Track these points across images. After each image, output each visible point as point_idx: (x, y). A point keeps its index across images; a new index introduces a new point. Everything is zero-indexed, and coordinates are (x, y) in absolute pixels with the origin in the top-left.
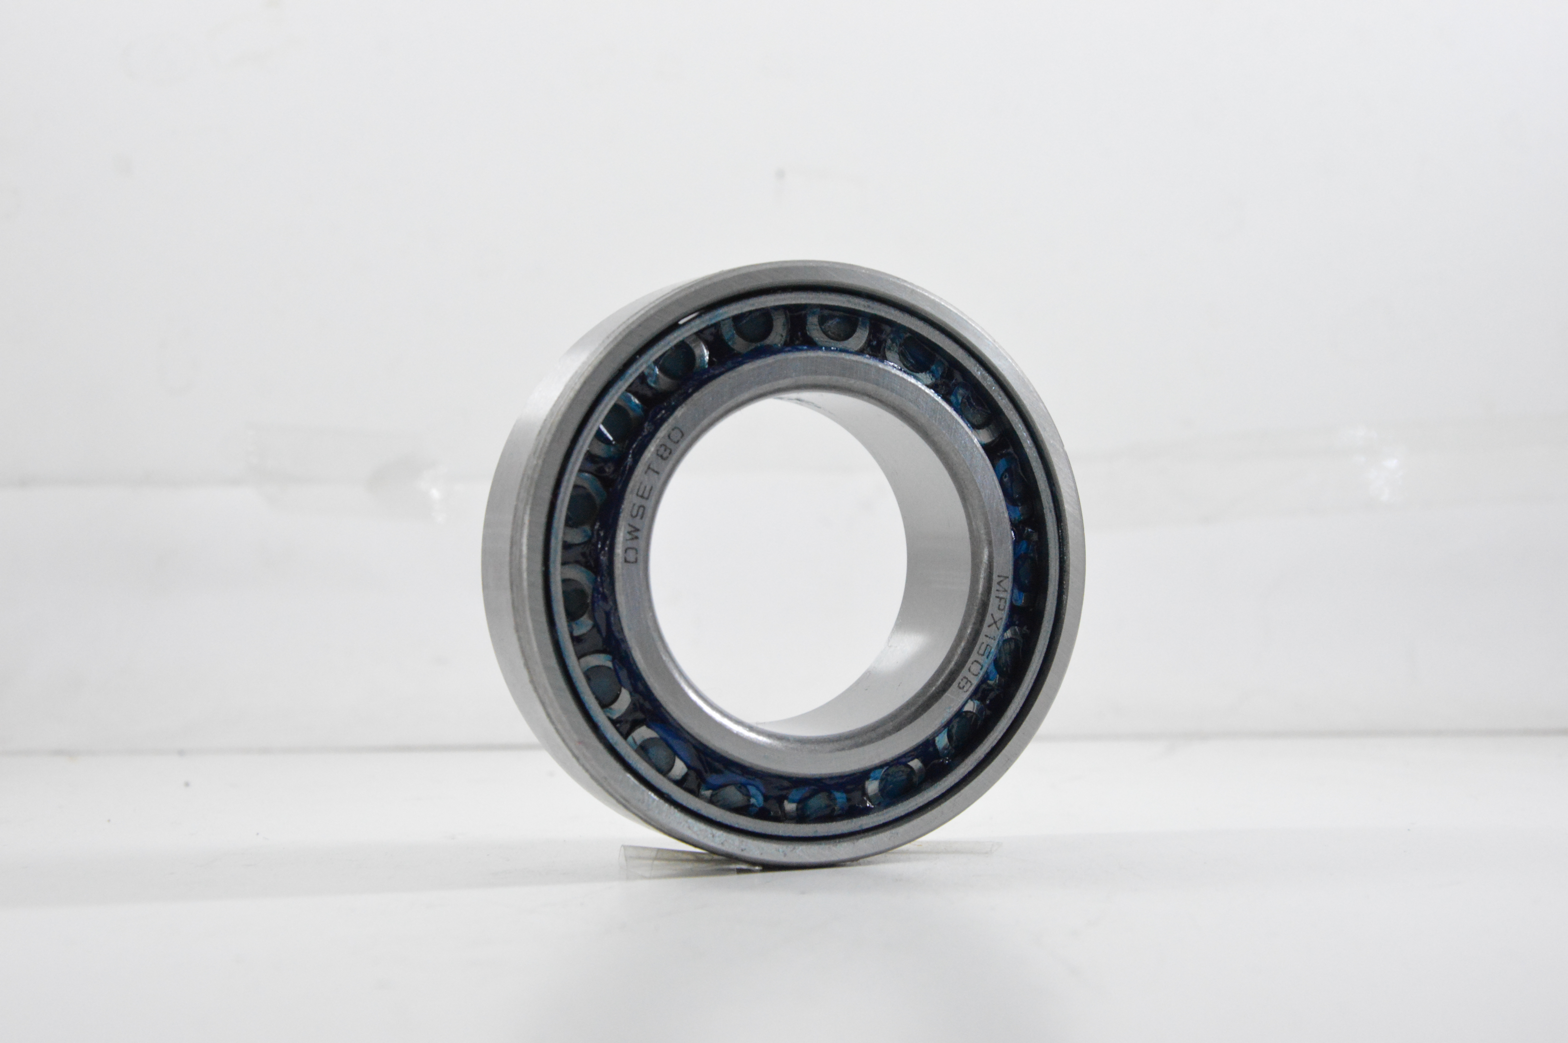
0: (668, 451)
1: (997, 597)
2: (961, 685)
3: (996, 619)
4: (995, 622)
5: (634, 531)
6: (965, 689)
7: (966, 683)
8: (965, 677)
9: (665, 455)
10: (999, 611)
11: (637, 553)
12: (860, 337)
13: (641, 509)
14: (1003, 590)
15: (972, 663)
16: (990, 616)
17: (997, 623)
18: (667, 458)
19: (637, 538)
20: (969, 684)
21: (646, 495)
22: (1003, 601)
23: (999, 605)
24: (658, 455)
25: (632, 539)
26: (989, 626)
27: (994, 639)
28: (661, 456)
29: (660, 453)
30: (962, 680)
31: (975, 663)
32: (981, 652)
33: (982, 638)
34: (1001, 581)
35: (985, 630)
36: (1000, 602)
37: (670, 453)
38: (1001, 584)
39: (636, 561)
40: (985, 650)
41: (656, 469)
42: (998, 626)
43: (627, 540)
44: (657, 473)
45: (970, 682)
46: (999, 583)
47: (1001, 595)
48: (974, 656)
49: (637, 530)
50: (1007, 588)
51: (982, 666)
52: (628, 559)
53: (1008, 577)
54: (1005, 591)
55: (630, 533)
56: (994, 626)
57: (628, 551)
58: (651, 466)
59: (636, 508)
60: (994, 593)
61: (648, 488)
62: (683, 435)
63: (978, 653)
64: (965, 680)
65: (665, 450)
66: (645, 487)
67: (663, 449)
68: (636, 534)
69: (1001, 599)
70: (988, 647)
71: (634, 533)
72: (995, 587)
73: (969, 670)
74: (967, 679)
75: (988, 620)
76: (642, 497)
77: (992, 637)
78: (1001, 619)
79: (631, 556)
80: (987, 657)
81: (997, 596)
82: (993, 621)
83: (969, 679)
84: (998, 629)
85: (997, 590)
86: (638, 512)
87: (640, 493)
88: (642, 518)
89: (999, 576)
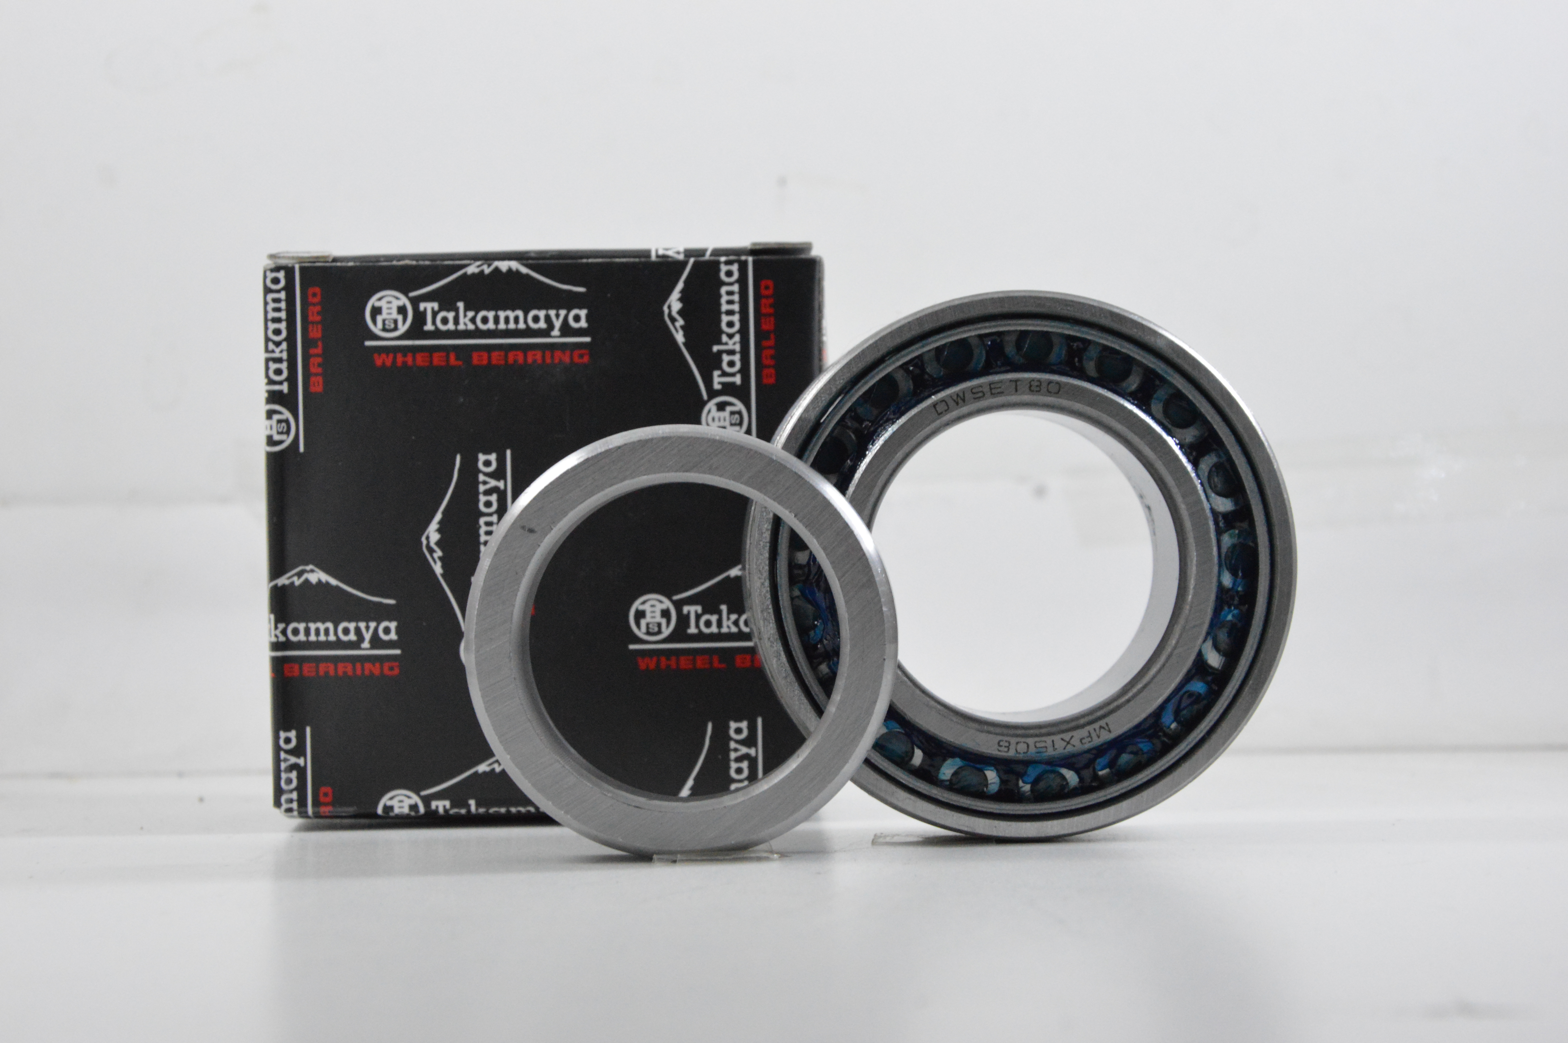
0: (1038, 389)
1: (1089, 732)
2: (1001, 743)
3: (1072, 742)
4: (1068, 743)
5: (961, 399)
6: (1000, 749)
7: (1005, 747)
8: (1009, 743)
9: (1032, 389)
10: (1079, 740)
11: (946, 411)
12: (1224, 505)
13: (980, 394)
14: (1098, 734)
15: (1024, 742)
16: (1070, 736)
17: (1069, 745)
18: (1033, 391)
19: (957, 404)
20: (1006, 749)
21: (993, 391)
22: (1089, 739)
23: (1084, 738)
24: (1030, 382)
25: (955, 401)
26: (1062, 739)
27: (1055, 749)
28: (1031, 386)
29: (1032, 383)
30: (1006, 741)
31: (1026, 745)
32: (1038, 745)
33: (1049, 740)
34: (1104, 728)
35: (1057, 738)
36: (1088, 737)
37: (1037, 391)
38: (1102, 730)
39: (940, 414)
40: (1041, 747)
41: (1018, 388)
42: (1067, 748)
43: (951, 397)
44: (1016, 391)
45: (1008, 750)
46: (1101, 727)
47: (1094, 735)
48: (1031, 741)
49: (964, 400)
50: (1101, 736)
51: (1026, 753)
52: (937, 406)
53: (1110, 731)
54: (1099, 737)
55: (958, 395)
56: (1065, 743)
57: (944, 403)
58: (1018, 383)
59: (981, 389)
60: (1090, 728)
61: (999, 390)
62: (1058, 393)
63: (1036, 742)
64: (1007, 744)
65: (1037, 386)
66: (1000, 387)
67: (1038, 383)
68: (960, 401)
69: (1090, 736)
70: (1045, 749)
71: (960, 399)
72: (1096, 726)
73: (1017, 743)
74: (1009, 745)
75: (1067, 736)
76: (991, 389)
77: (1055, 747)
78: (1074, 746)
79: (941, 408)
80: (1038, 753)
81: (1091, 732)
82: (1068, 740)
83: (1010, 747)
84: (1065, 749)
85: (1095, 730)
86: (977, 393)
87: (992, 386)
88: (975, 399)
89: (1107, 724)
